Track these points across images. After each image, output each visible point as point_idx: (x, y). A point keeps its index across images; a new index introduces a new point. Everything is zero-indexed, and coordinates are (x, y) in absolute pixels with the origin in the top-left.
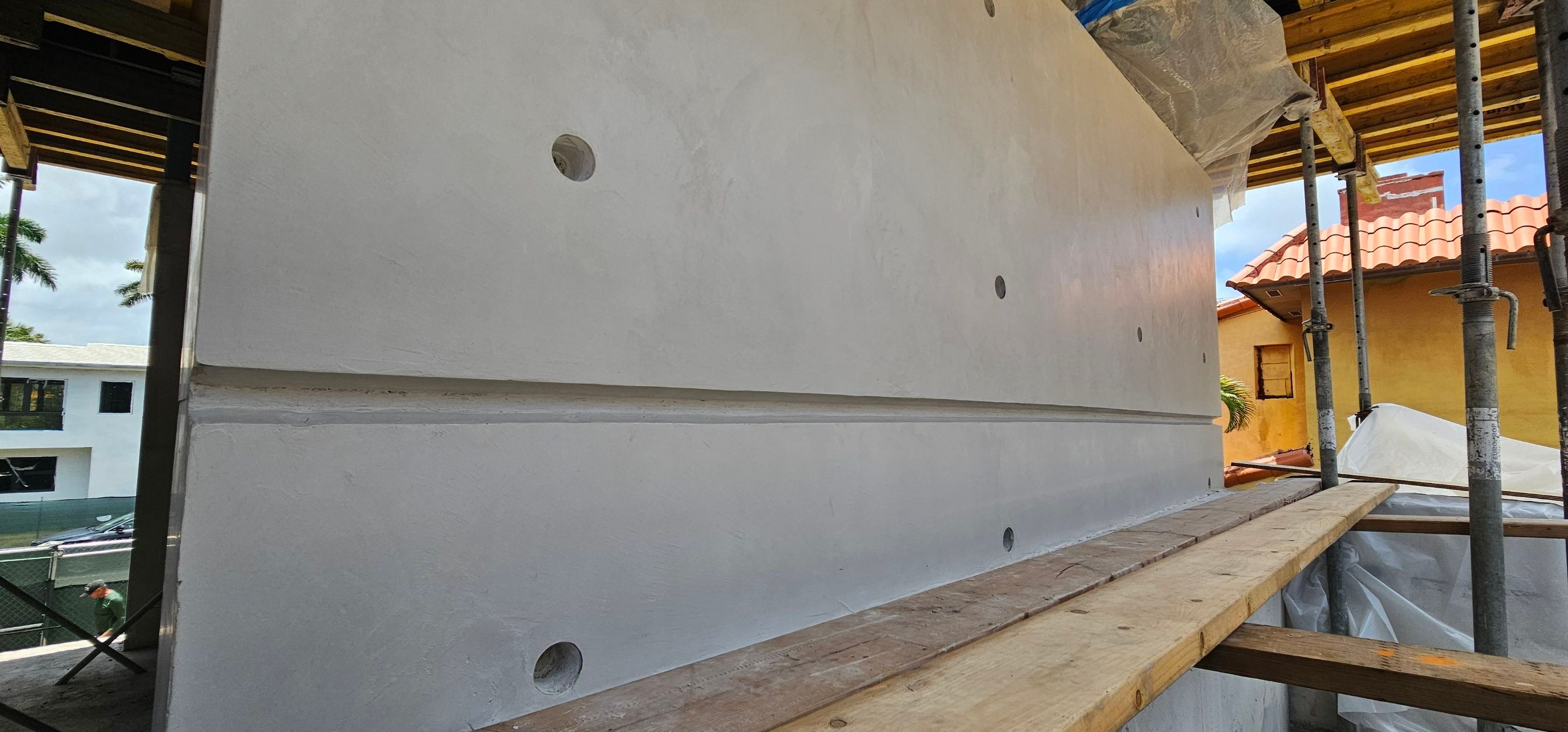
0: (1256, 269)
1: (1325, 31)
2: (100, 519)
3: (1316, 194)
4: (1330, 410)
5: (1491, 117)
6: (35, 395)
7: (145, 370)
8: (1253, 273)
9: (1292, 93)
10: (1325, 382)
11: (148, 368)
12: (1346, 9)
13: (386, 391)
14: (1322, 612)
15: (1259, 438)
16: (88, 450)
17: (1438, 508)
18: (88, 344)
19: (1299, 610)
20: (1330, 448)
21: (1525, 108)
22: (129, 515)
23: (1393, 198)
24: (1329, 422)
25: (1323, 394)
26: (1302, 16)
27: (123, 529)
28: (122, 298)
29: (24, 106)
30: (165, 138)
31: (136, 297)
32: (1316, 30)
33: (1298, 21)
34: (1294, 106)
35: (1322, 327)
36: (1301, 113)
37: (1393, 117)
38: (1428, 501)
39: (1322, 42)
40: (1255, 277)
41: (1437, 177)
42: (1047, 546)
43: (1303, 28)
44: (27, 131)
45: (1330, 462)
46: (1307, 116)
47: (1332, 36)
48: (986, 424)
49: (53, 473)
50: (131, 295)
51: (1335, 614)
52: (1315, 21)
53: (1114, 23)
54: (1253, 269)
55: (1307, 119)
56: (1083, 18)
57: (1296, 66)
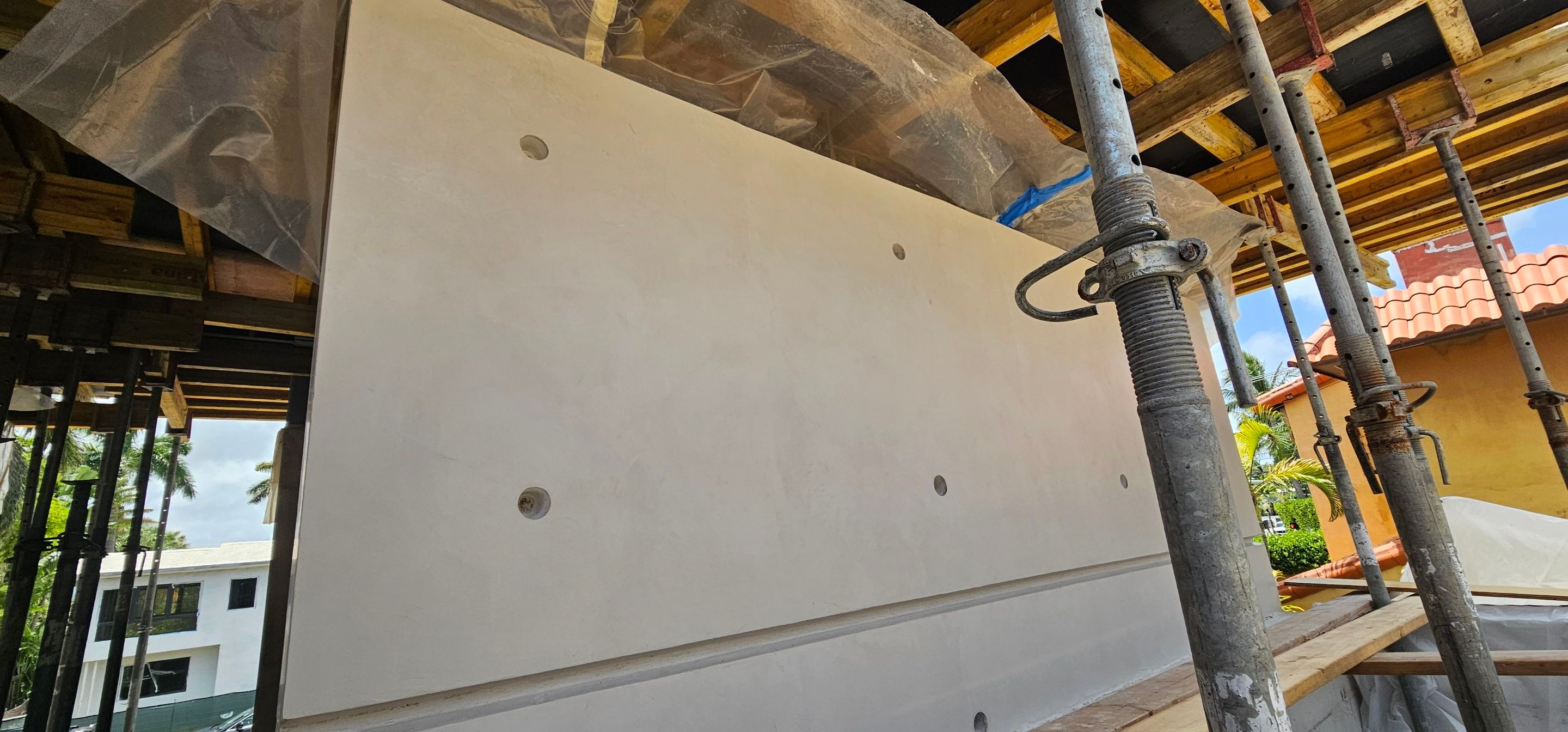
0: (1315, 345)
1: (1249, 177)
2: (223, 716)
3: (1292, 311)
4: (1361, 524)
5: (1481, 198)
6: (176, 596)
7: (269, 565)
8: (1314, 350)
9: (1244, 225)
10: (1348, 495)
11: (271, 562)
12: (1264, 157)
13: (405, 705)
15: (1380, 519)
16: (217, 647)
17: (1504, 621)
18: (222, 545)
20: (1370, 564)
21: (1506, 189)
22: (249, 710)
23: (1455, 250)
24: (1363, 536)
25: (1349, 508)
26: (1223, 168)
27: (242, 725)
28: (252, 497)
29: (184, 383)
30: (288, 389)
31: (263, 495)
32: (1242, 177)
33: (1223, 171)
34: (1251, 234)
35: (1331, 440)
36: (1258, 238)
38: (1495, 613)
39: (1249, 187)
40: (1316, 354)
41: (1496, 224)
42: (1030, 723)
43: (1229, 176)
44: (186, 399)
45: (1375, 579)
46: (1264, 242)
47: (1256, 182)
48: (939, 616)
49: (186, 674)
50: (258, 493)
53: (1036, 217)
54: (1313, 346)
55: (1266, 245)
56: (1005, 220)
57: (1236, 207)
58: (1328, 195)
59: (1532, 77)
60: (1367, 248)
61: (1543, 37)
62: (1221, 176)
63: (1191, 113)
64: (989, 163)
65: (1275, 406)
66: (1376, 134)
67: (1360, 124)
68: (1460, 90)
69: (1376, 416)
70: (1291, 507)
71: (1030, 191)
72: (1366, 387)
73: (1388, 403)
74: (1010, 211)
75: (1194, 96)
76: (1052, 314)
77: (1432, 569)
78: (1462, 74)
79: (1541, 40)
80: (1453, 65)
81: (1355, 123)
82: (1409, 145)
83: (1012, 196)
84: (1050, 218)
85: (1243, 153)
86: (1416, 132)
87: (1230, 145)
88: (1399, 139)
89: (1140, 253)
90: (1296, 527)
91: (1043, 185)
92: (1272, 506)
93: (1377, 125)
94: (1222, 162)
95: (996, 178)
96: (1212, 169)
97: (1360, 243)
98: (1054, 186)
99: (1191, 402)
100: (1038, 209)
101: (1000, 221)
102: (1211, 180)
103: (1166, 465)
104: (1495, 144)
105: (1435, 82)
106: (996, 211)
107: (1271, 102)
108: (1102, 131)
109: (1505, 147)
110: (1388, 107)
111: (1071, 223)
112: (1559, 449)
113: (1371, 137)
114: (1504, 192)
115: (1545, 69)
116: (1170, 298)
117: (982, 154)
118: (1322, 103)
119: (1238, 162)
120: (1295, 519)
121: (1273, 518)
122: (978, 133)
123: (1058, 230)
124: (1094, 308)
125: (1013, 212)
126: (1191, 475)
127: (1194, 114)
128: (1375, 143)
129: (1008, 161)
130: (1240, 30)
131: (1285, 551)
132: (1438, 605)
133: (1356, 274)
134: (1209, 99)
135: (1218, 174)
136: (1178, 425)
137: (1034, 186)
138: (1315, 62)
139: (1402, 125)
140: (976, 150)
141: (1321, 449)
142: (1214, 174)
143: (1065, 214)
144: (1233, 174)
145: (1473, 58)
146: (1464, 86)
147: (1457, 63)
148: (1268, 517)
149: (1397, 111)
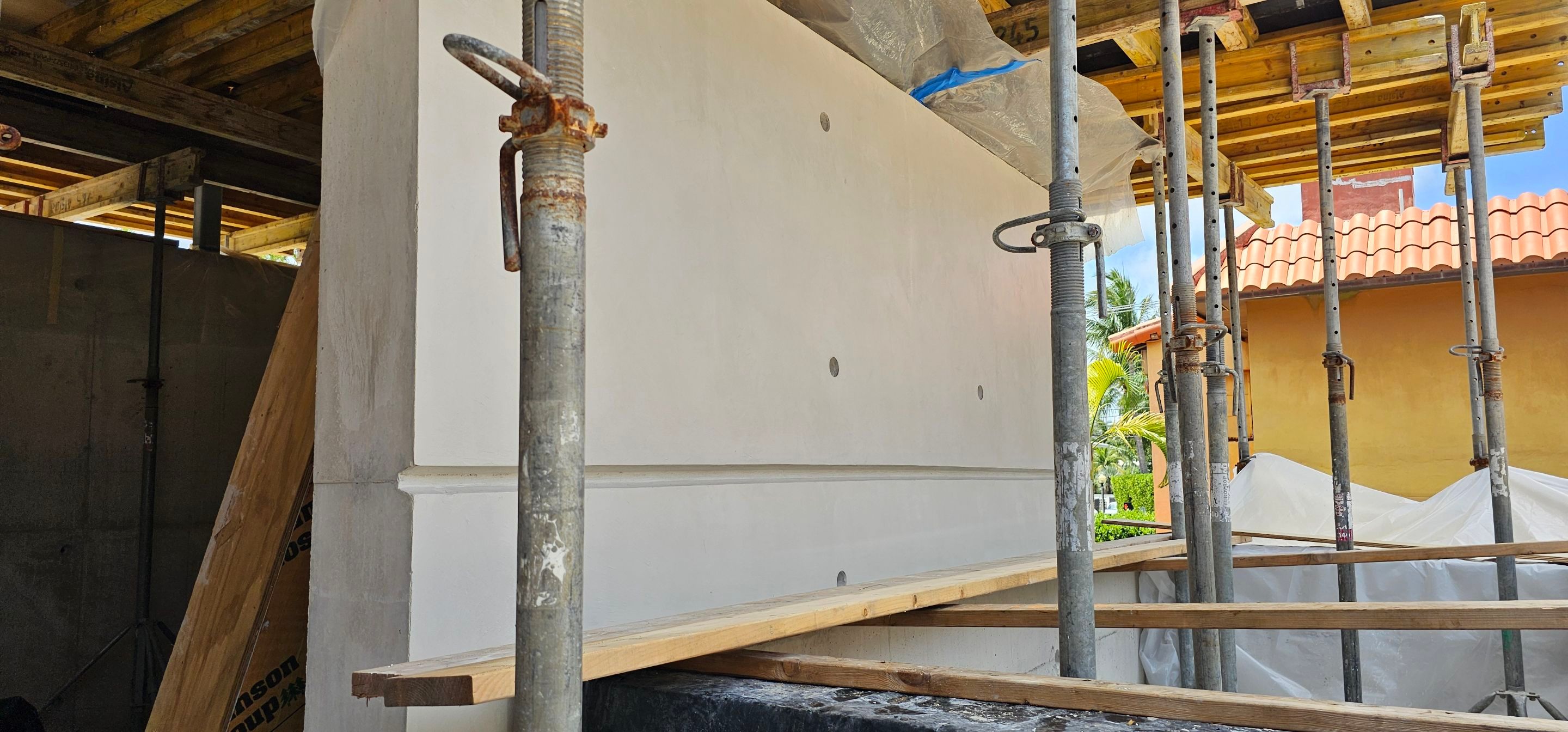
4: (1178, 463)
9: (1142, 139)
14: (1173, 669)
19: (1152, 669)
23: (1359, 187)
33: (1135, 78)
34: (1147, 150)
37: (1266, 147)
39: (1155, 102)
45: (1178, 515)
46: (1157, 161)
51: (1184, 670)
52: (1149, 79)
53: (949, 97)
55: (1158, 164)
56: (918, 94)
57: (1140, 121)
58: (1210, 146)
59: (1399, 60)
60: (1256, 180)
61: (1415, 23)
62: (1132, 83)
63: (1117, 26)
64: (922, 37)
65: (1137, 346)
66: (1274, 78)
67: (1262, 64)
68: (1345, 55)
69: (1184, 345)
70: (1129, 482)
71: (952, 71)
72: (1183, 323)
73: (1193, 336)
74: (925, 87)
75: (1123, 9)
76: (1010, 247)
77: (1192, 455)
78: (1351, 40)
79: (1413, 26)
80: (1347, 29)
81: (1258, 61)
82: (1295, 96)
83: (931, 72)
84: (964, 100)
85: (1158, 63)
86: (1303, 86)
87: (1147, 53)
88: (1290, 88)
89: (1069, 227)
90: (1131, 507)
91: (966, 69)
92: (1109, 481)
93: (1277, 68)
94: (1136, 67)
95: (923, 51)
96: (1125, 72)
97: (1250, 174)
98: (977, 73)
99: (1078, 312)
100: (953, 90)
101: (913, 94)
102: (1123, 84)
103: (1060, 342)
104: (1377, 102)
105: (1330, 40)
106: (913, 83)
107: (1173, 78)
108: (1063, 148)
109: (1384, 107)
110: (1288, 52)
111: (982, 110)
112: (1332, 405)
113: (1268, 80)
114: (1381, 148)
115: (1410, 55)
116: (1079, 255)
117: (918, 26)
118: (1235, 34)
119: (1150, 72)
120: (1131, 499)
121: (1107, 497)
122: (920, 5)
123: (967, 115)
124: (1035, 248)
125: (928, 88)
126: (1071, 348)
127: (1120, 28)
128: (1269, 87)
129: (940, 36)
130: (1166, 5)
131: (1111, 535)
132: (1190, 480)
133: (1213, 225)
134: (1136, 17)
135: (1130, 80)
136: (1070, 322)
137: (957, 67)
138: (1228, 13)
139: (1294, 77)
140: (914, 23)
141: (1161, 386)
142: (1126, 78)
143: (978, 99)
144: (1143, 84)
145: (1363, 26)
146: (1349, 53)
147: (1350, 27)
148: (1101, 495)
149: (1294, 60)
